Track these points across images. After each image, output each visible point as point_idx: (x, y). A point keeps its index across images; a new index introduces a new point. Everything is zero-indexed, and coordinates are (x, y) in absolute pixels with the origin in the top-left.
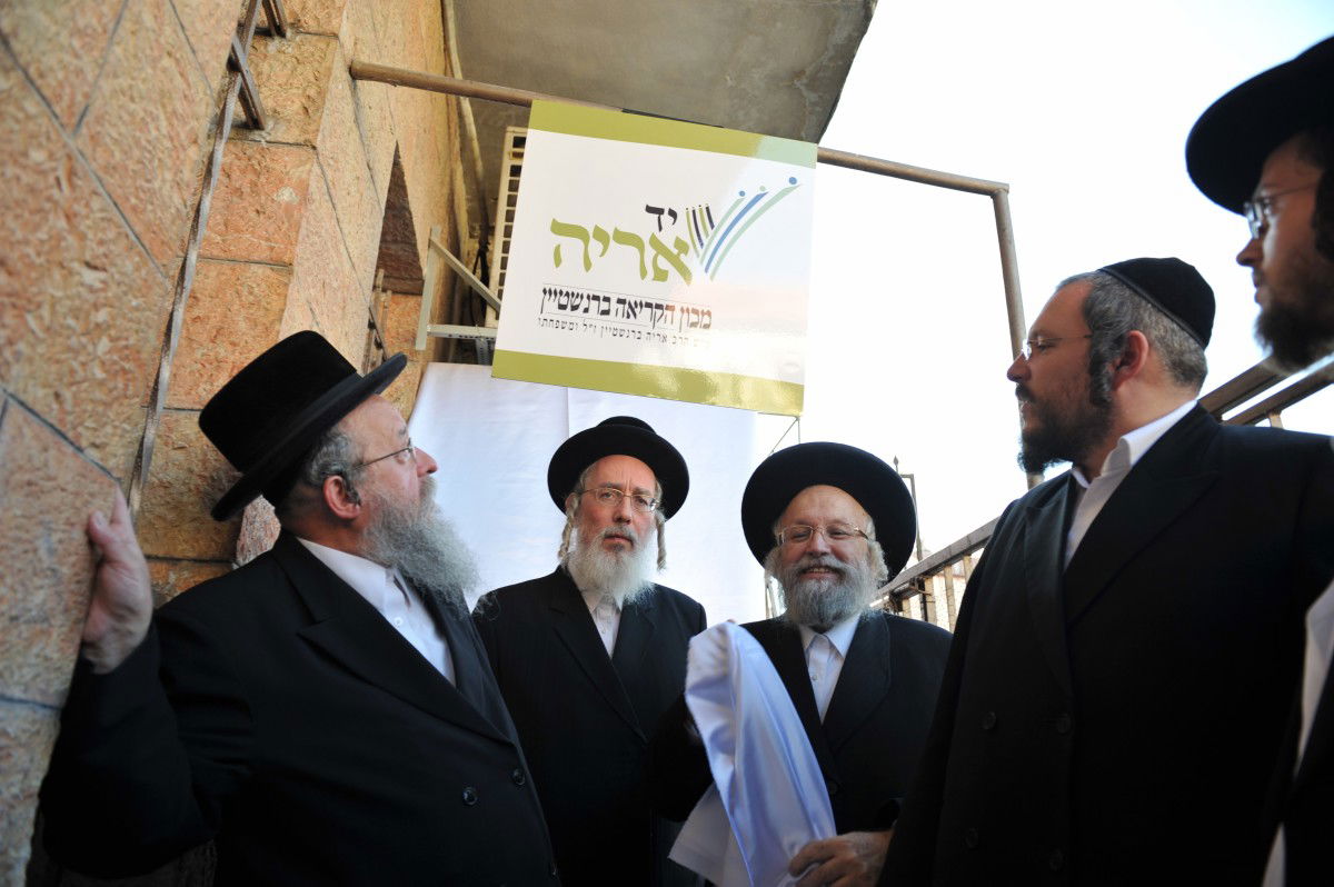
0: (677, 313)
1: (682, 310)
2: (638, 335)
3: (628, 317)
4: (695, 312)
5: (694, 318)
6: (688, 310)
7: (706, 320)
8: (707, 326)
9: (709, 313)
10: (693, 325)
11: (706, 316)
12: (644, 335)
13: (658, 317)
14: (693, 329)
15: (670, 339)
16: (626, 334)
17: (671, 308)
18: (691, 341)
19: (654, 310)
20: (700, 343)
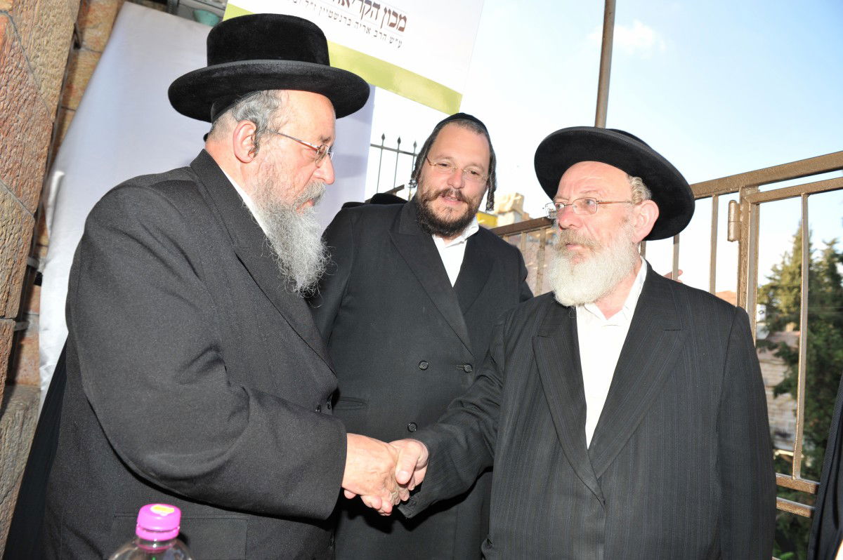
0: (381, 11)
1: (385, 10)
2: (348, 22)
3: (343, 4)
4: (395, 14)
5: (393, 20)
6: (390, 11)
7: (402, 24)
8: (402, 29)
9: (405, 19)
10: (392, 25)
11: (403, 20)
12: (353, 23)
13: (366, 10)
14: (391, 28)
15: (373, 33)
16: (339, 18)
17: (377, 6)
18: (388, 39)
19: (364, 4)
20: (394, 42)
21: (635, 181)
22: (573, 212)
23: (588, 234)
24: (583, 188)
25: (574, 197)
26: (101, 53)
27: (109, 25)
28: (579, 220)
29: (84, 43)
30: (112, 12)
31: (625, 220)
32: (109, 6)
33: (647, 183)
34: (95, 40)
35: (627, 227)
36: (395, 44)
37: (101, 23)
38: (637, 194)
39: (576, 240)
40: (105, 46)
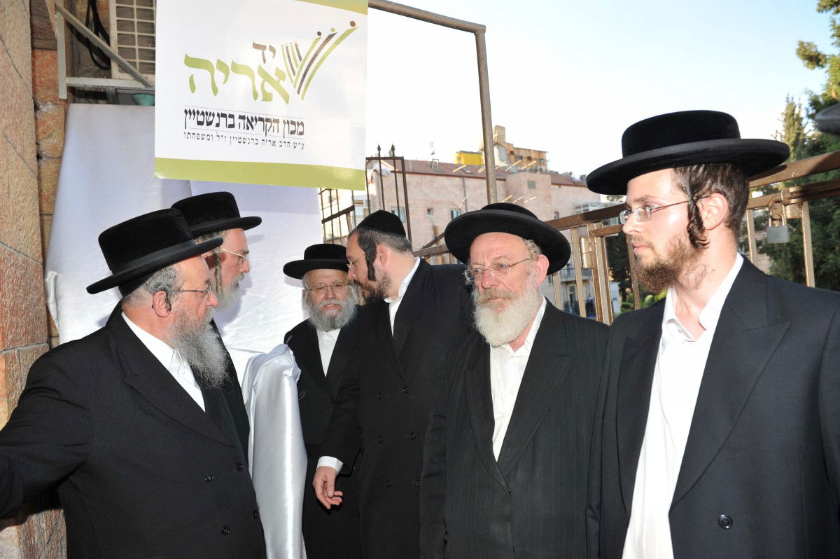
0: (281, 124)
1: (284, 122)
2: (256, 142)
3: (248, 129)
4: (293, 123)
5: (292, 128)
6: (288, 122)
7: (300, 129)
8: (301, 133)
9: (302, 124)
10: (293, 133)
11: (301, 126)
12: (260, 141)
13: (268, 127)
14: (292, 136)
15: (278, 144)
16: (247, 141)
17: (277, 121)
18: (292, 144)
19: (265, 123)
20: (297, 146)
21: (530, 243)
22: (490, 275)
23: (506, 290)
24: (495, 255)
25: (488, 264)
26: (60, 158)
27: (61, 131)
28: (496, 280)
29: (44, 153)
30: (61, 118)
31: (528, 274)
32: (57, 114)
33: (537, 242)
34: (53, 148)
35: (531, 278)
36: (299, 147)
37: (54, 131)
38: (534, 254)
39: (498, 295)
40: (62, 151)
